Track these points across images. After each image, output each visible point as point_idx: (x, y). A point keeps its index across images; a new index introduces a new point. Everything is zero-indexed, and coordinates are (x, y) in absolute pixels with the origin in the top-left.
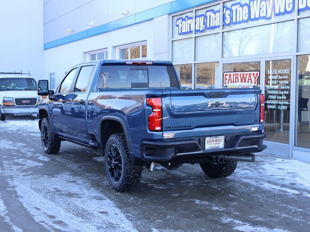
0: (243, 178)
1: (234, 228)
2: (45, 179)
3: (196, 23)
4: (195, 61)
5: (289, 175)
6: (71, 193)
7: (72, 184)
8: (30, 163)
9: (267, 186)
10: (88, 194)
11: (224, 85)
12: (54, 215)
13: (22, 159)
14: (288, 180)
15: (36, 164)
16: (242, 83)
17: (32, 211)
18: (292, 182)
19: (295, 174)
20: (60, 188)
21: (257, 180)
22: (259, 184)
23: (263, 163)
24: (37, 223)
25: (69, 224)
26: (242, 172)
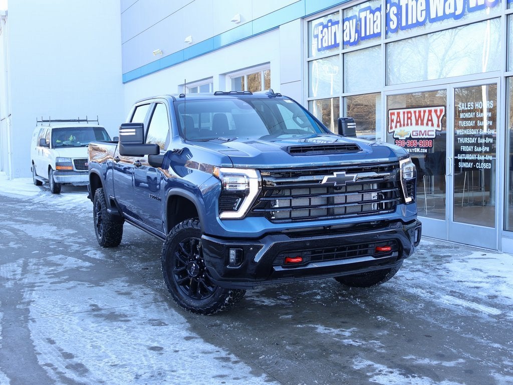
0: (409, 286)
1: (371, 380)
2: (84, 288)
3: (343, 31)
4: (343, 92)
5: (489, 280)
6: (115, 313)
7: (123, 298)
8: (71, 262)
9: (446, 300)
10: (142, 315)
11: (390, 131)
12: (73, 352)
13: (61, 256)
14: (487, 289)
15: (80, 263)
16: (417, 126)
17: (40, 346)
18: (492, 292)
19: (501, 279)
20: (100, 305)
21: (431, 289)
22: (434, 298)
23: (450, 259)
24: (40, 367)
25: (91, 369)
26: (409, 275)
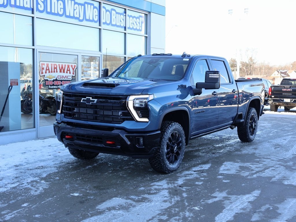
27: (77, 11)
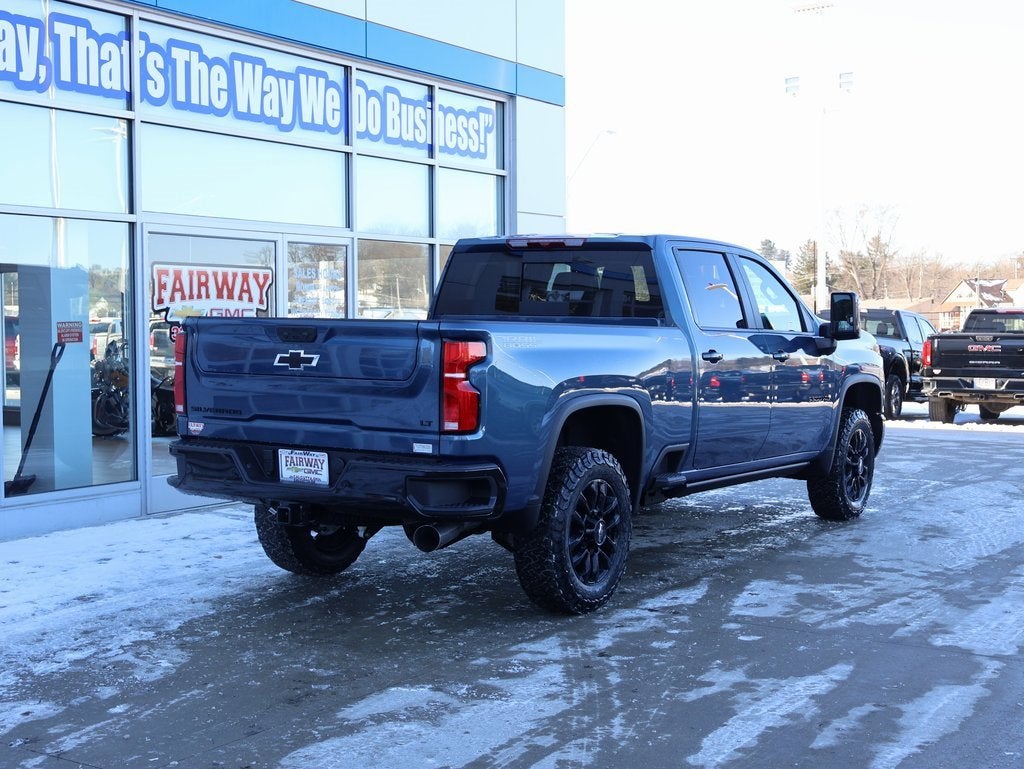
27: (274, 95)
